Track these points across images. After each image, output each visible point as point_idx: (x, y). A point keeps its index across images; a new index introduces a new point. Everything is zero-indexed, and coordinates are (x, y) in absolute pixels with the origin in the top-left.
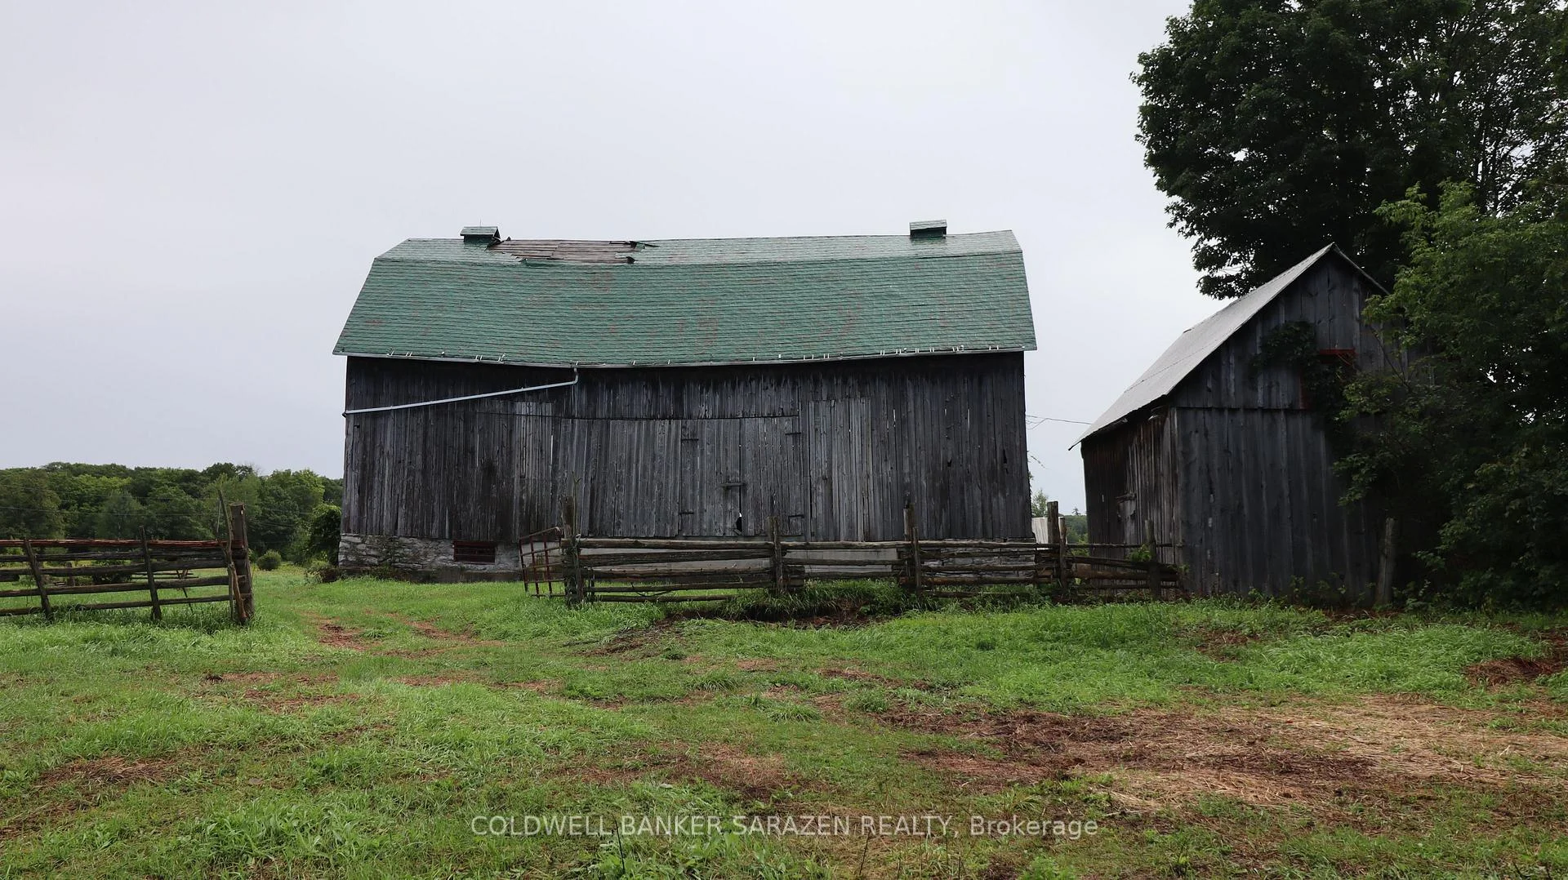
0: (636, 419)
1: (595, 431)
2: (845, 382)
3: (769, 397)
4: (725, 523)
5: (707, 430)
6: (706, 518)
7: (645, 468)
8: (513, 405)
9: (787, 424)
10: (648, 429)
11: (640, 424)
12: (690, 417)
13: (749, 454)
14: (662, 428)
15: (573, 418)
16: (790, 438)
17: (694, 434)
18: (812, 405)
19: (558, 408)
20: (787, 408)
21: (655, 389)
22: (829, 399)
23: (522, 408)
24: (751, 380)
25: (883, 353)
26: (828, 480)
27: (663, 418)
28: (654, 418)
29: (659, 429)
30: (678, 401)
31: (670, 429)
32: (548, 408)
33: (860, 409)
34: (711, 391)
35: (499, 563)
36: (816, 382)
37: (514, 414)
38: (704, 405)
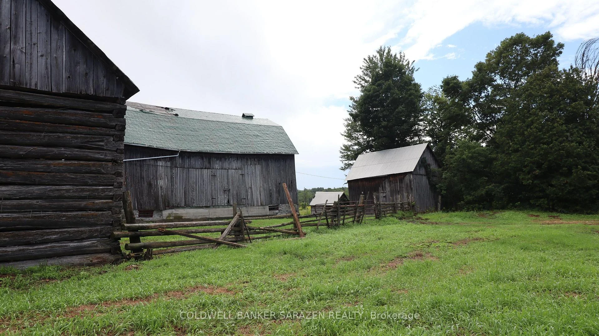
0: (197, 168)
1: (185, 172)
2: (254, 160)
3: (235, 164)
4: (224, 201)
5: (219, 173)
6: (219, 200)
7: (201, 184)
8: (157, 162)
9: (240, 172)
10: (201, 172)
11: (199, 170)
12: (213, 169)
13: (230, 180)
14: (205, 171)
15: (177, 167)
16: (241, 176)
17: (214, 174)
18: (246, 166)
19: (172, 164)
20: (240, 167)
21: (203, 159)
22: (250, 165)
23: (160, 163)
24: (230, 158)
25: (265, 152)
26: (251, 188)
27: (205, 168)
28: (203, 168)
29: (204, 172)
30: (210, 163)
31: (208, 172)
32: (169, 164)
33: (258, 167)
34: (219, 160)
35: (154, 217)
36: (247, 159)
37: (157, 165)
38: (217, 165)
